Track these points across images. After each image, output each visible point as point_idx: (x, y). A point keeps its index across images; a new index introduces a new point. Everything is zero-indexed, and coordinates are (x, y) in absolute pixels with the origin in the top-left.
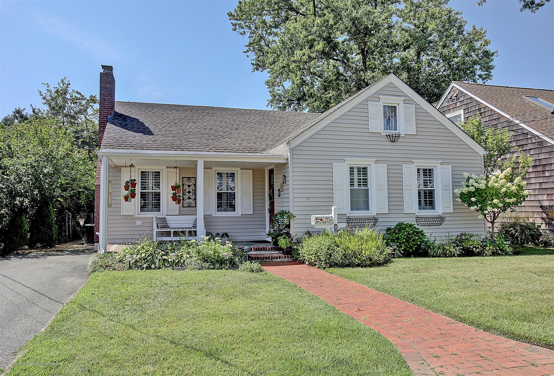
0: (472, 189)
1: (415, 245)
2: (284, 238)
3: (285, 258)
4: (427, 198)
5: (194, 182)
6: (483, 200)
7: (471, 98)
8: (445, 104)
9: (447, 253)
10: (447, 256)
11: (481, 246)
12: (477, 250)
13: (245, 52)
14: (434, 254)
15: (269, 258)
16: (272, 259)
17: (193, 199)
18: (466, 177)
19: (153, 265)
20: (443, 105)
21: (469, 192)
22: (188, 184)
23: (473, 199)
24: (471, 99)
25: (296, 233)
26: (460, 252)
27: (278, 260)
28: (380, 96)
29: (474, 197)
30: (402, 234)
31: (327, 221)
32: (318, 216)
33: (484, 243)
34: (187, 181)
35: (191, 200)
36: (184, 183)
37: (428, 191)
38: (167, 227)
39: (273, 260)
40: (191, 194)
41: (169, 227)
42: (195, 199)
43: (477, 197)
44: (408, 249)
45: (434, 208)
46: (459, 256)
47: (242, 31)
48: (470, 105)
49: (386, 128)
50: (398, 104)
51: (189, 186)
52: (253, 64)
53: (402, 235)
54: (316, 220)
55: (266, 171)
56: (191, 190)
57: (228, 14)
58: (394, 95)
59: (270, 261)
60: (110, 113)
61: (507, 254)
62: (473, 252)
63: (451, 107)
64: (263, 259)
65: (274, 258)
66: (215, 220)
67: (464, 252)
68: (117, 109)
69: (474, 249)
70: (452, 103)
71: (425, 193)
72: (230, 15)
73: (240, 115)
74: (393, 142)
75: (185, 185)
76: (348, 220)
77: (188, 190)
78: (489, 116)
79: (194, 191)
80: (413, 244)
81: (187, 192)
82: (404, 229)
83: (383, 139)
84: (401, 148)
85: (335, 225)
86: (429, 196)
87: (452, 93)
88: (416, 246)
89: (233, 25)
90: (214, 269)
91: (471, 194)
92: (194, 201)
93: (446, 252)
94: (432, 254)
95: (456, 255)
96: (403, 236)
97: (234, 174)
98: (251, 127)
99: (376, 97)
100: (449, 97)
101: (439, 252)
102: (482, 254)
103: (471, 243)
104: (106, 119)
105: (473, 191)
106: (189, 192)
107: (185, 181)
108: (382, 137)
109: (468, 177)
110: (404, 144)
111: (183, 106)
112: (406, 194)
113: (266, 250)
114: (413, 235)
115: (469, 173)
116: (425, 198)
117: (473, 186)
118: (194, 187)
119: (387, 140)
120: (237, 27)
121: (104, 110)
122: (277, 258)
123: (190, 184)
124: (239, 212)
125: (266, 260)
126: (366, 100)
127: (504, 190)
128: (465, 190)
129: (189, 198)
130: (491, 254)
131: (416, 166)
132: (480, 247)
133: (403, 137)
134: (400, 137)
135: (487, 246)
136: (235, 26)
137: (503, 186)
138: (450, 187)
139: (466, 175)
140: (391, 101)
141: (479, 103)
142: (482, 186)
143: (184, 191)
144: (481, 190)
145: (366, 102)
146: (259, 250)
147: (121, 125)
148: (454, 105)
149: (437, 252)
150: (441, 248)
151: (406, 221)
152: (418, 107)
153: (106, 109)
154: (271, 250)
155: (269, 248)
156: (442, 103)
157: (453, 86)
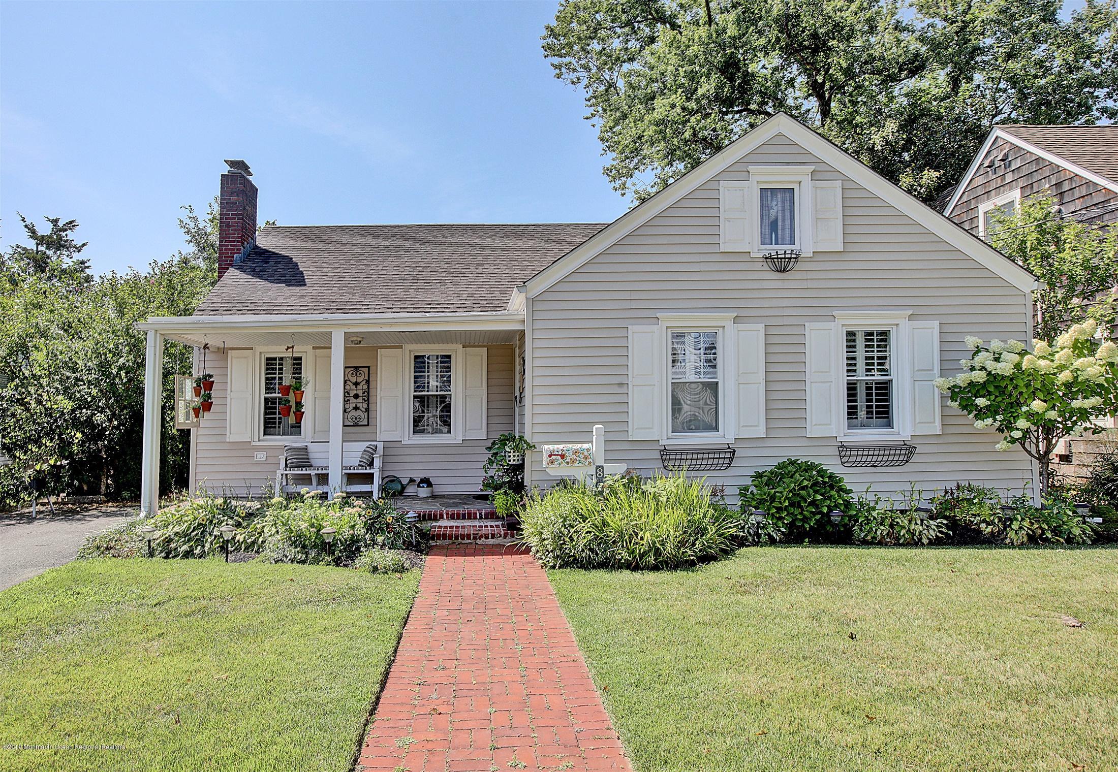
0: (979, 377)
1: (814, 514)
2: (506, 493)
3: (505, 537)
4: (871, 401)
5: (367, 375)
6: (1012, 403)
7: (1039, 159)
8: (979, 181)
9: (902, 534)
10: (901, 542)
11: (1000, 519)
12: (989, 529)
13: (587, 118)
14: (866, 535)
15: (468, 536)
16: (475, 538)
17: (364, 410)
18: (972, 347)
19: (199, 548)
20: (975, 183)
21: (971, 384)
22: (354, 381)
23: (981, 402)
24: (1039, 162)
25: (537, 483)
26: (940, 532)
27: (491, 541)
28: (750, 168)
29: (983, 396)
30: (784, 489)
31: (578, 459)
32: (556, 447)
33: (1009, 512)
34: (352, 374)
35: (359, 413)
36: (346, 378)
37: (876, 383)
38: (307, 466)
39: (479, 542)
40: (360, 400)
41: (311, 466)
42: (367, 410)
43: (993, 397)
44: (799, 524)
45: (890, 425)
46: (936, 543)
47: (573, 76)
48: (1037, 177)
49: (768, 241)
50: (800, 183)
51: (356, 384)
53: (783, 491)
54: (550, 456)
55: (516, 349)
56: (360, 393)
57: (543, 47)
58: (788, 163)
59: (471, 543)
60: (237, 249)
61: (1071, 542)
62: (979, 532)
63: (993, 185)
64: (457, 538)
65: (481, 537)
66: (407, 451)
67: (951, 533)
68: (262, 241)
69: (983, 526)
70: (994, 177)
71: (869, 388)
73: (501, 237)
74: (781, 271)
75: (348, 383)
76: (662, 453)
77: (354, 392)
78: (1083, 197)
79: (366, 394)
80: (812, 512)
81: (352, 395)
82: (792, 477)
83: (758, 266)
84: (805, 285)
85: (597, 468)
86: (877, 395)
87: (994, 153)
88: (818, 517)
89: (555, 67)
90: (303, 562)
91: (975, 389)
92: (366, 414)
93: (900, 531)
94: (862, 535)
95: (925, 541)
96: (785, 493)
97: (449, 357)
98: (512, 260)
99: (740, 170)
100: (986, 164)
101: (878, 533)
102: (1003, 540)
103: (974, 510)
104: (231, 261)
105: (981, 381)
106: (356, 396)
107: (349, 375)
108: (753, 260)
109: (977, 347)
110: (810, 275)
111: (390, 226)
112: (813, 393)
113: (475, 518)
114: (811, 491)
115: (979, 338)
116: (867, 401)
117: (983, 368)
119: (766, 268)
120: (563, 70)
121: (228, 245)
122: (487, 538)
123: (359, 380)
124: (457, 435)
125: (463, 542)
126: (716, 179)
127: (1065, 376)
128: (962, 379)
129: (356, 408)
130: (1025, 539)
131: (843, 325)
132: (996, 521)
133: (810, 260)
134: (799, 259)
135: (1016, 520)
136: (560, 69)
137: (1062, 368)
138: (935, 371)
139: (971, 341)
140: (778, 176)
141: (1058, 170)
142: (1005, 368)
143: (346, 395)
144: (1003, 377)
145: (713, 185)
146: (458, 518)
147: (254, 270)
148: (999, 182)
149: (876, 533)
150: (887, 522)
151: (804, 455)
152: (848, 185)
153: (231, 242)
154: (486, 518)
155: (480, 514)
156: (971, 180)
157: (997, 137)
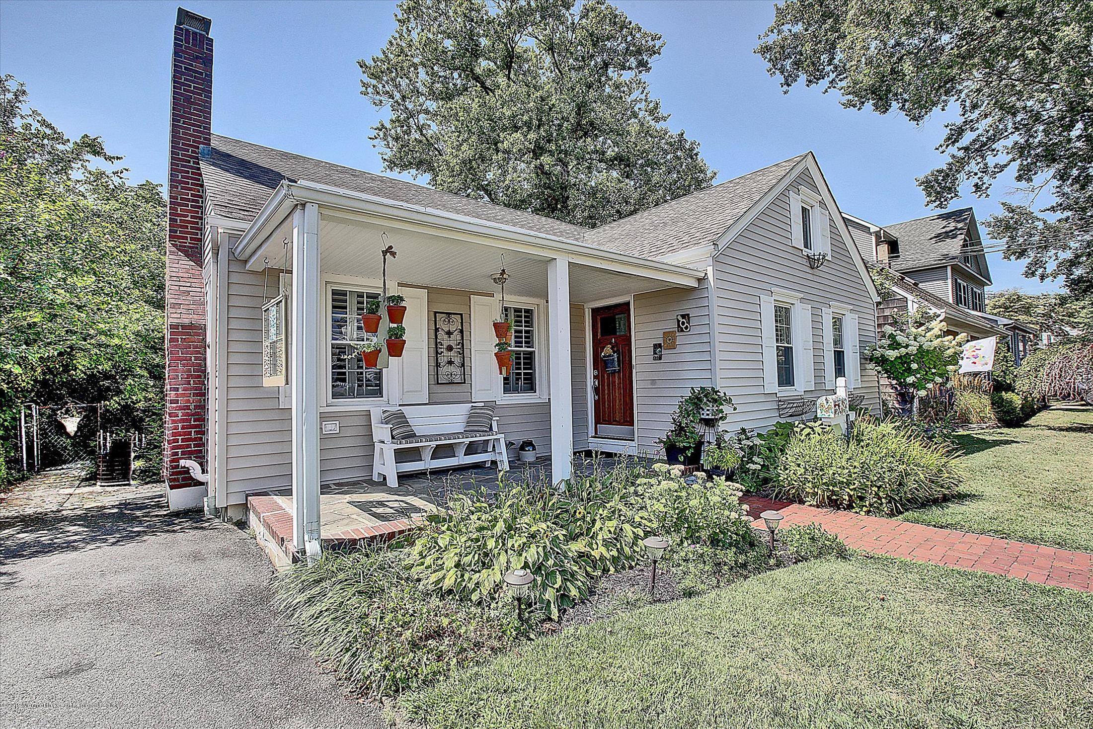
5: (460, 324)
13: (370, 138)
17: (459, 365)
22: (446, 329)
23: (914, 366)
28: (800, 187)
34: (445, 321)
35: (453, 368)
36: (438, 326)
38: (411, 436)
40: (454, 353)
42: (463, 365)
47: (377, 98)
50: (813, 206)
51: (449, 333)
52: (385, 159)
55: (587, 309)
56: (454, 345)
57: (359, 62)
58: (812, 191)
60: (205, 139)
66: (501, 412)
72: (362, 65)
74: (814, 268)
75: (440, 331)
76: (778, 404)
77: (448, 343)
79: (460, 346)
81: (446, 347)
83: (805, 262)
85: (847, 416)
89: (364, 84)
92: (462, 370)
97: (530, 311)
99: (796, 187)
104: (193, 152)
106: (450, 349)
107: (442, 322)
108: (803, 257)
112: (827, 358)
118: (459, 337)
119: (808, 264)
121: (189, 129)
123: (452, 330)
124: (542, 393)
129: (450, 363)
131: (832, 312)
138: (858, 347)
143: (439, 346)
153: (194, 125)
